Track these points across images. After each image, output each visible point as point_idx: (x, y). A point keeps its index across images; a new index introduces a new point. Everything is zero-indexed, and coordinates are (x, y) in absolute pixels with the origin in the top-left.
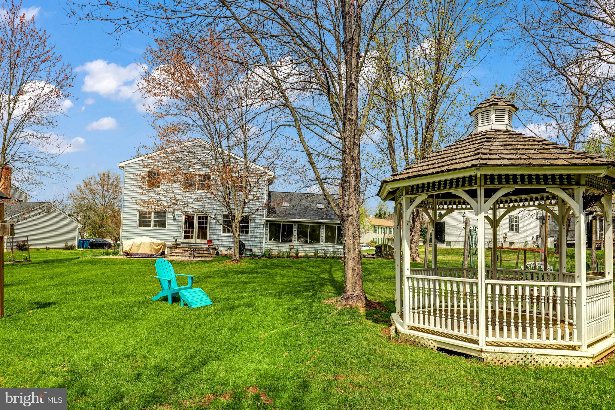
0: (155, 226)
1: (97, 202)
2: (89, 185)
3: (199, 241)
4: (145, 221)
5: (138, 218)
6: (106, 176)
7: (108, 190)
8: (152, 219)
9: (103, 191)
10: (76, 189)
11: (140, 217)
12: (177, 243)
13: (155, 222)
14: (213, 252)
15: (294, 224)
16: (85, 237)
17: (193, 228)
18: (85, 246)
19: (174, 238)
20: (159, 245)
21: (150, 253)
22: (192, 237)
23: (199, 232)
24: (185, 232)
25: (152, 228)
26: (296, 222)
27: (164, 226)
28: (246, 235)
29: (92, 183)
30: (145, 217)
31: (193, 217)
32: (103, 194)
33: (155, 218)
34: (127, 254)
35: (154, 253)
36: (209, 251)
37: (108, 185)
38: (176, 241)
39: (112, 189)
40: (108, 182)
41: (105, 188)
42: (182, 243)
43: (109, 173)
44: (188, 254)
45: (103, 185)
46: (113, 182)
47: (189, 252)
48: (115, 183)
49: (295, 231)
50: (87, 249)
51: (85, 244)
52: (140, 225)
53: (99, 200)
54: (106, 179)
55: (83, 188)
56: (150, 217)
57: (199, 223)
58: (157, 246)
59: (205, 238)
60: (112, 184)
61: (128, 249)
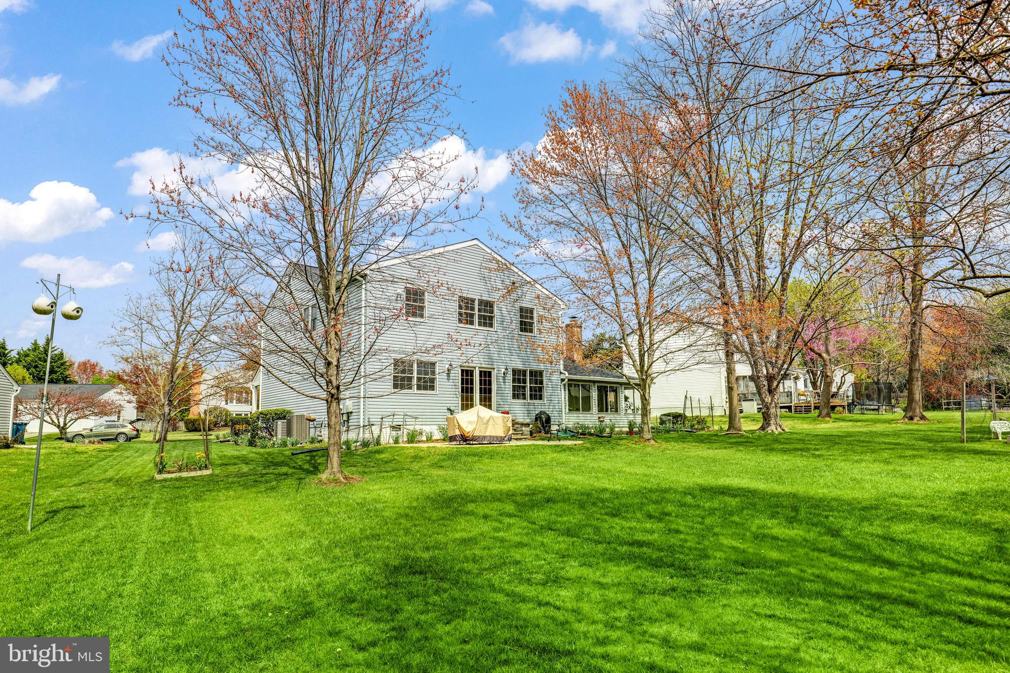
0: (418, 388)
4: (403, 379)
5: (392, 373)
8: (415, 375)
11: (395, 371)
13: (418, 380)
15: (592, 384)
17: (472, 391)
19: (448, 409)
22: (472, 407)
24: (462, 398)
25: (413, 391)
26: (594, 382)
27: (433, 388)
28: (541, 402)
30: (403, 372)
33: (418, 372)
34: (463, 439)
56: (411, 372)
57: (481, 383)
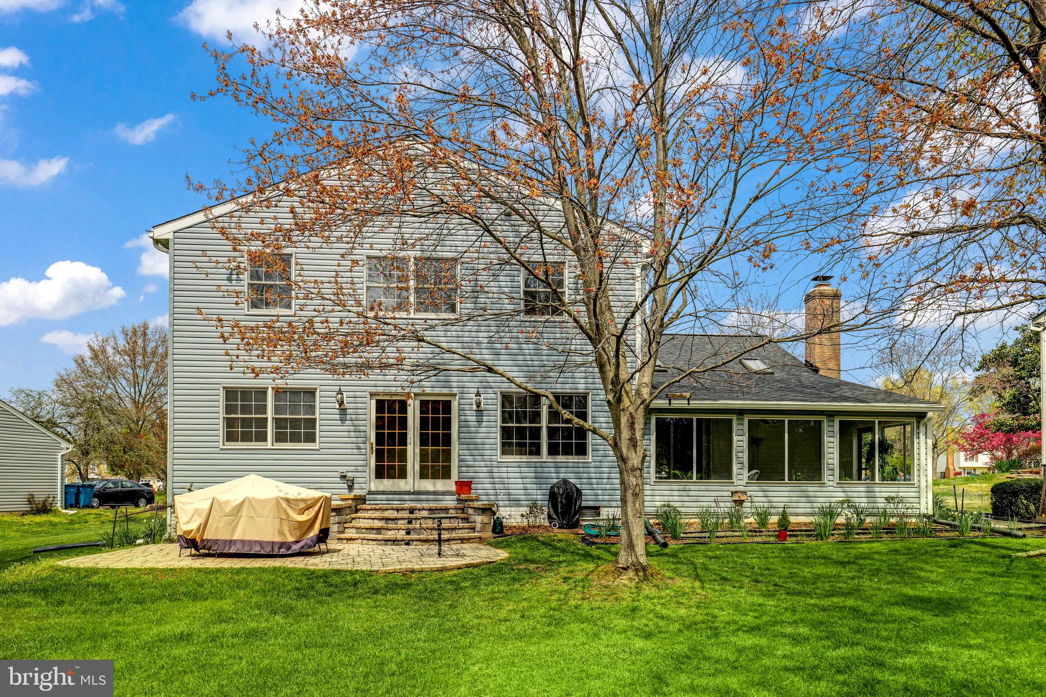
0: (280, 438)
1: (122, 395)
2: (101, 357)
3: (428, 485)
4: (246, 423)
5: (222, 414)
6: (139, 333)
7: (146, 367)
8: (270, 414)
9: (133, 369)
10: (73, 366)
11: (229, 409)
12: (357, 492)
13: (278, 423)
14: (484, 524)
15: (734, 418)
16: (91, 476)
17: (403, 441)
18: (82, 503)
19: (343, 477)
20: (308, 508)
21: (277, 539)
22: (403, 475)
23: (423, 456)
24: (379, 455)
25: (269, 444)
26: (741, 412)
27: (311, 438)
28: (577, 459)
29: (110, 350)
30: (245, 409)
31: (403, 406)
32: (136, 376)
33: (277, 409)
34: (191, 543)
35: (291, 539)
36: (466, 520)
37: (144, 354)
38: (351, 488)
39: (153, 365)
40: (144, 348)
41: (139, 363)
42: (370, 493)
43: (146, 327)
44: (401, 535)
45: (133, 354)
46: (156, 347)
47: (402, 524)
48: (161, 350)
49: (740, 442)
50: (87, 511)
51: (82, 498)
52: (230, 437)
53: (124, 388)
54: (140, 342)
55: (89, 362)
56: (263, 409)
57: (424, 423)
58: (302, 512)
59: (446, 475)
60: (154, 353)
61: (193, 526)
